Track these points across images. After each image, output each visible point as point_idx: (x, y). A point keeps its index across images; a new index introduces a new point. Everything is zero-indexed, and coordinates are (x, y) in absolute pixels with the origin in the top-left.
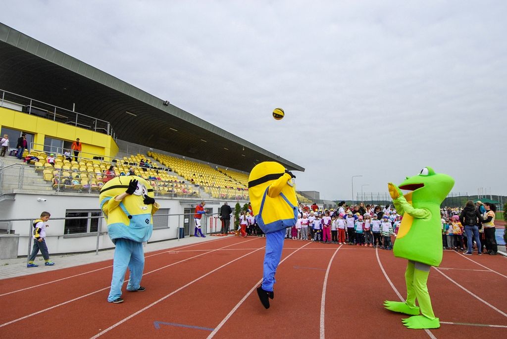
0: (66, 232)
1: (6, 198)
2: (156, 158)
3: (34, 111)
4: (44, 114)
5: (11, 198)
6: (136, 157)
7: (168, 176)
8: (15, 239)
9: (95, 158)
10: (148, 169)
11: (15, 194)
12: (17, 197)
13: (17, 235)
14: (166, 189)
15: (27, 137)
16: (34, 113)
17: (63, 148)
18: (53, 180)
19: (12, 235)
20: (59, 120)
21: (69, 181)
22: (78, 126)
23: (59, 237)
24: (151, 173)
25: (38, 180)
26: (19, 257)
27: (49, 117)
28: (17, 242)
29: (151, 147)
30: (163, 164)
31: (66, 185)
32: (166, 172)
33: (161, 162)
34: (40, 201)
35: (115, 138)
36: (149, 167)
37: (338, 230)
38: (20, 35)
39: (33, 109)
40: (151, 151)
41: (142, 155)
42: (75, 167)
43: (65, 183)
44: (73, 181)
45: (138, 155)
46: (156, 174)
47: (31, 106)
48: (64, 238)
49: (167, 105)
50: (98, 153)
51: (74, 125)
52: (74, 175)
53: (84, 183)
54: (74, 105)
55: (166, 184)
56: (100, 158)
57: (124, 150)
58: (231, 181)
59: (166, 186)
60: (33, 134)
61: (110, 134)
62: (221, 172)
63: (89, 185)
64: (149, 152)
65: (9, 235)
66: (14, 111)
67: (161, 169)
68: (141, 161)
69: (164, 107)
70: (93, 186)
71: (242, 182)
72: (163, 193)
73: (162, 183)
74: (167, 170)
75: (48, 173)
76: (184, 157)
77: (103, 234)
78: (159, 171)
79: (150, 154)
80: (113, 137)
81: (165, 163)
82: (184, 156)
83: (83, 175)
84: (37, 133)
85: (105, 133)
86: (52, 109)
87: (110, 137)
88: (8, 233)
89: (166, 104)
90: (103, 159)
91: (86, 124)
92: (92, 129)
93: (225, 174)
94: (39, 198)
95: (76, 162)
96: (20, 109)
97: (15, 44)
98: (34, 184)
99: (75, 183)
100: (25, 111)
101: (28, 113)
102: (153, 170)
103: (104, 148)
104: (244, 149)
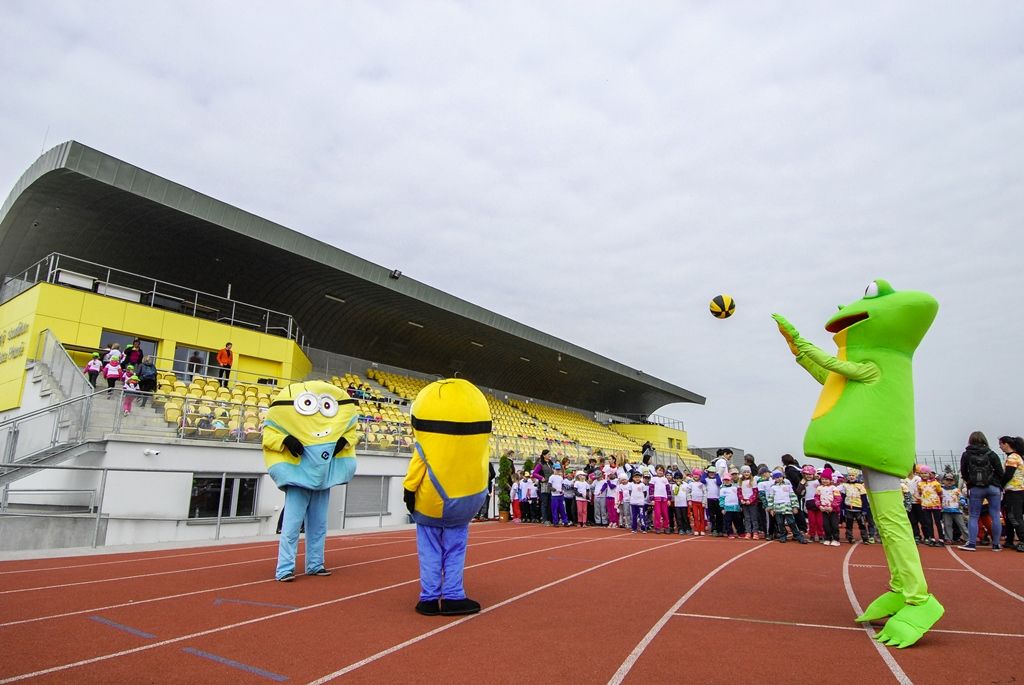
0: (192, 514)
1: (92, 448)
2: (381, 381)
3: (161, 302)
4: (177, 305)
5: (101, 448)
6: (343, 379)
7: (399, 413)
8: (101, 523)
9: (262, 381)
10: (361, 401)
11: (107, 441)
12: (110, 448)
13: (105, 515)
14: (390, 438)
15: (144, 345)
16: (159, 304)
18: (179, 421)
19: (96, 515)
20: (201, 314)
21: (207, 422)
22: (236, 324)
23: (178, 521)
24: (365, 409)
25: (155, 420)
27: (186, 310)
28: (104, 528)
29: (375, 361)
30: (395, 393)
31: (200, 429)
32: (395, 406)
33: (392, 388)
34: (148, 455)
35: (305, 344)
36: (361, 397)
37: (690, 503)
38: (137, 172)
39: (157, 298)
40: (374, 369)
41: (355, 376)
42: (224, 398)
43: (199, 426)
44: (214, 421)
45: (347, 375)
46: (374, 410)
47: (154, 292)
48: (188, 524)
49: (397, 278)
50: (268, 372)
51: (229, 323)
52: (219, 411)
53: (234, 425)
54: (230, 287)
55: (392, 428)
56: (270, 381)
57: (323, 367)
58: (534, 425)
59: (391, 433)
60: (156, 342)
61: (292, 338)
62: (517, 407)
63: (242, 428)
64: (369, 370)
65: (92, 515)
66: (125, 303)
67: (386, 400)
68: (350, 387)
69: (393, 281)
70: (250, 431)
71: (558, 427)
72: (383, 445)
73: (384, 428)
74: (397, 402)
75: (172, 409)
77: (259, 521)
78: (383, 405)
79: (371, 375)
80: (299, 343)
81: (399, 390)
83: (235, 412)
84: (162, 340)
85: (284, 334)
86: (191, 297)
87: (292, 343)
88: (90, 512)
89: (394, 276)
90: (276, 382)
91: (249, 320)
92: (262, 330)
93: (525, 412)
94: (147, 450)
95: (226, 390)
96: (137, 298)
97: (127, 186)
98: (147, 428)
99: (218, 425)
100: (145, 301)
101: (150, 305)
102: (370, 403)
103: (280, 363)
104: (560, 359)
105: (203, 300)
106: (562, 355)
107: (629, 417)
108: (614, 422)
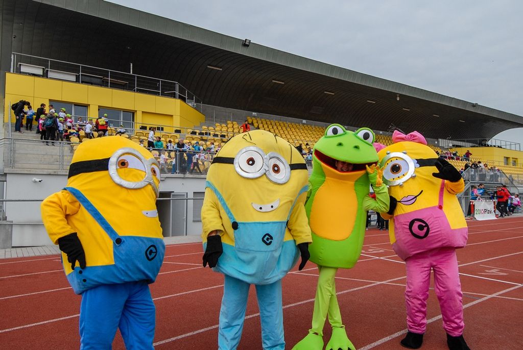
4: (99, 81)
8: (7, 227)
11: (7, 174)
12: (9, 178)
13: (9, 221)
17: (122, 120)
19: (4, 222)
20: (114, 86)
22: (138, 91)
26: (13, 247)
27: (104, 84)
28: (10, 230)
29: (255, 112)
34: (35, 182)
39: (83, 77)
41: (235, 123)
45: (230, 122)
47: (81, 73)
49: (248, 46)
54: (131, 66)
57: (210, 117)
60: (86, 106)
61: (179, 98)
66: (61, 82)
69: (245, 49)
76: (304, 121)
82: (305, 119)
84: (90, 105)
85: (173, 96)
86: (105, 74)
87: (179, 101)
89: (246, 44)
90: (162, 129)
91: (148, 87)
92: (157, 94)
94: (34, 178)
96: (73, 78)
101: (79, 82)
103: (172, 116)
104: (398, 99)
105: (114, 76)
106: (401, 96)
107: (468, 141)
108: (453, 146)
